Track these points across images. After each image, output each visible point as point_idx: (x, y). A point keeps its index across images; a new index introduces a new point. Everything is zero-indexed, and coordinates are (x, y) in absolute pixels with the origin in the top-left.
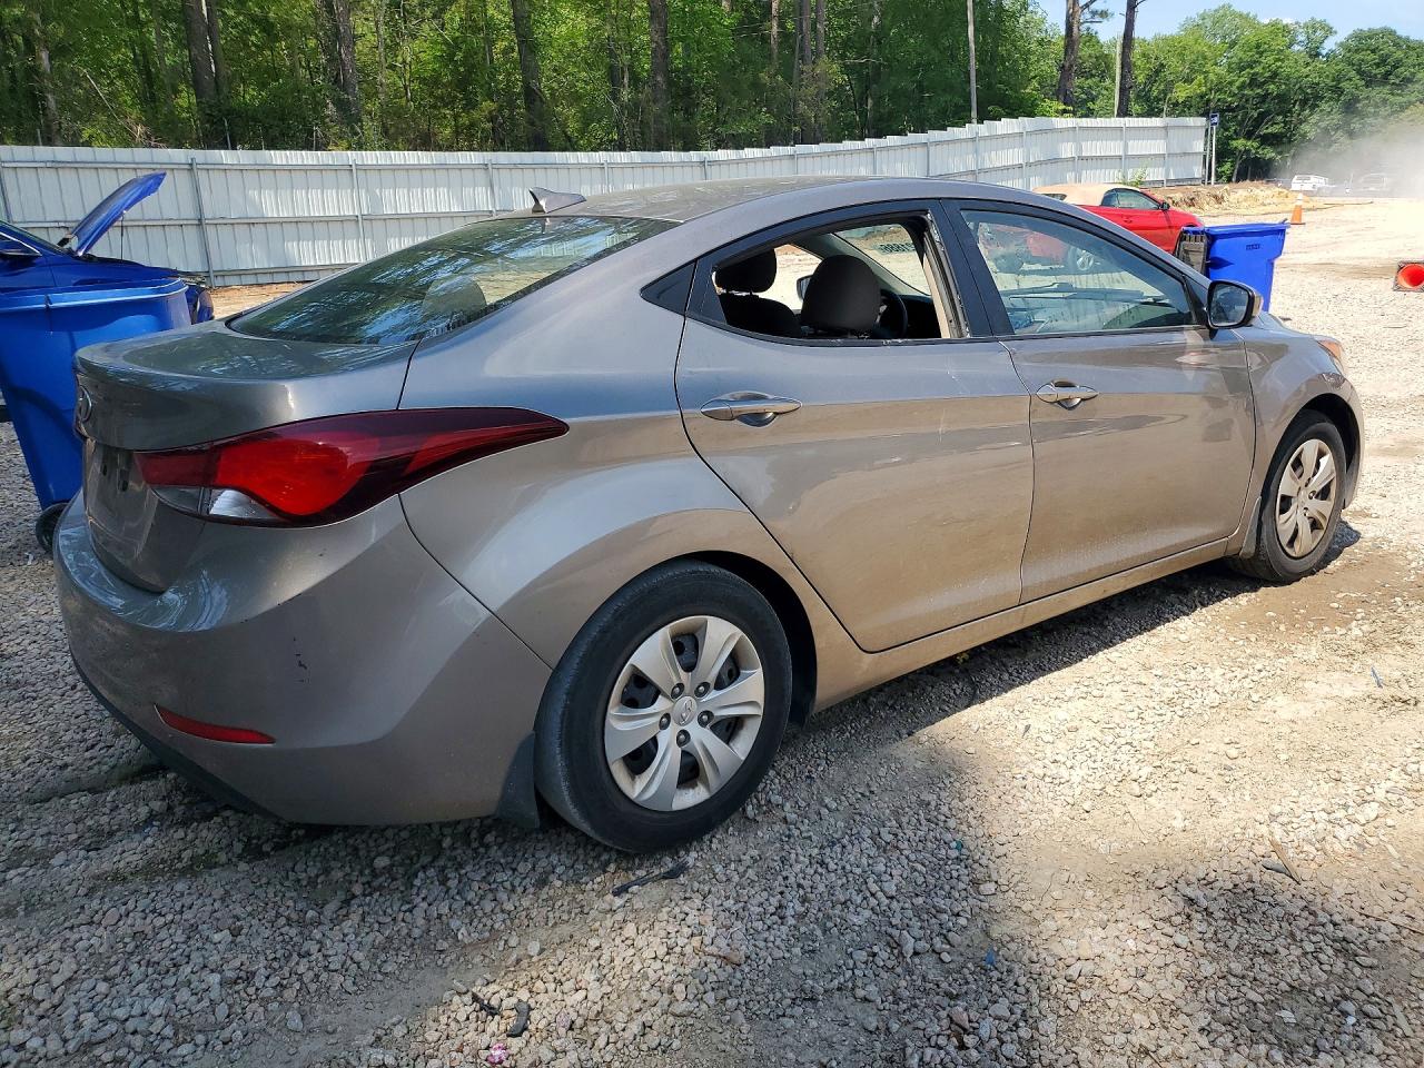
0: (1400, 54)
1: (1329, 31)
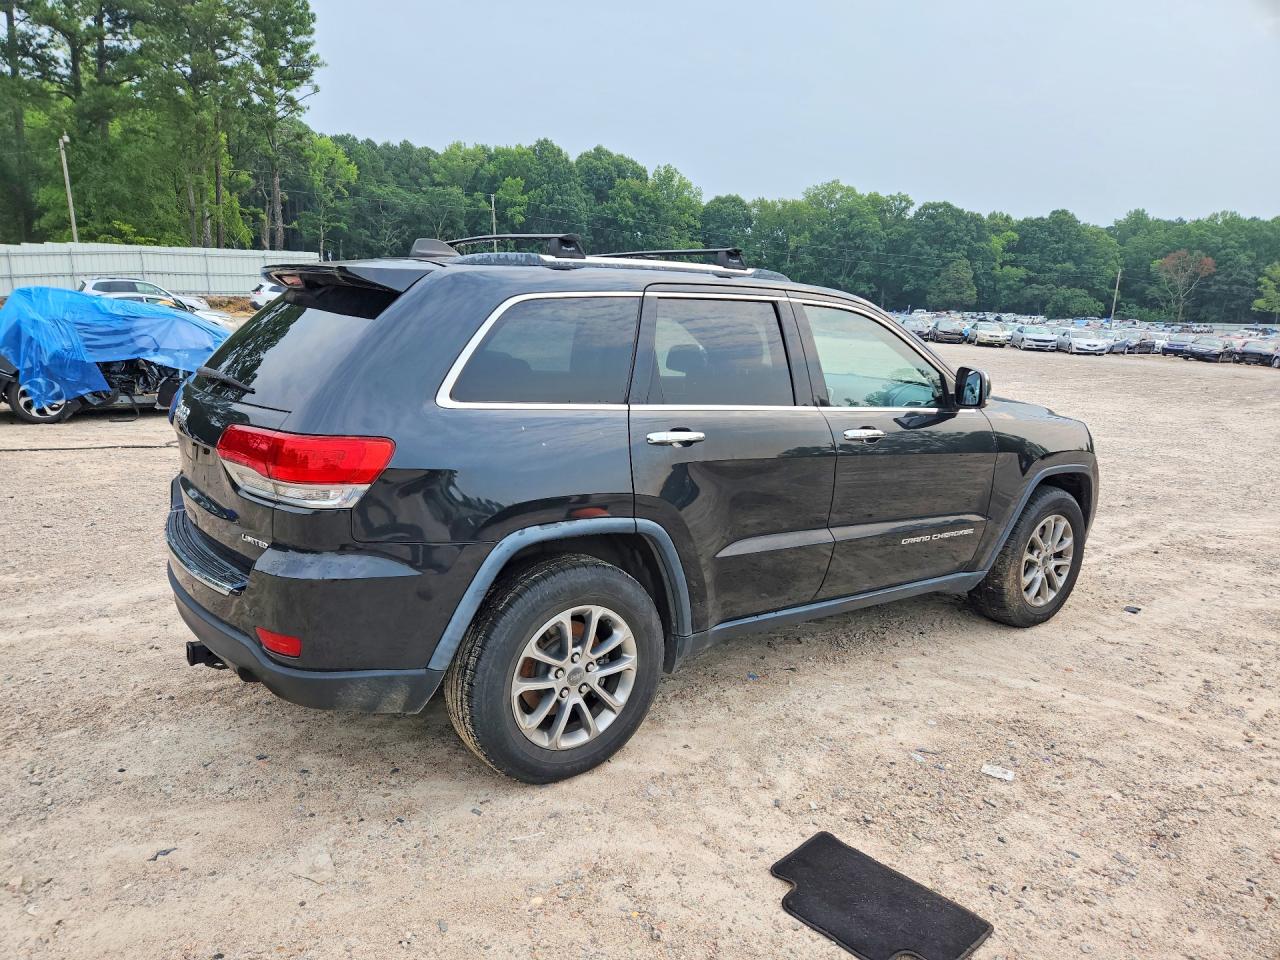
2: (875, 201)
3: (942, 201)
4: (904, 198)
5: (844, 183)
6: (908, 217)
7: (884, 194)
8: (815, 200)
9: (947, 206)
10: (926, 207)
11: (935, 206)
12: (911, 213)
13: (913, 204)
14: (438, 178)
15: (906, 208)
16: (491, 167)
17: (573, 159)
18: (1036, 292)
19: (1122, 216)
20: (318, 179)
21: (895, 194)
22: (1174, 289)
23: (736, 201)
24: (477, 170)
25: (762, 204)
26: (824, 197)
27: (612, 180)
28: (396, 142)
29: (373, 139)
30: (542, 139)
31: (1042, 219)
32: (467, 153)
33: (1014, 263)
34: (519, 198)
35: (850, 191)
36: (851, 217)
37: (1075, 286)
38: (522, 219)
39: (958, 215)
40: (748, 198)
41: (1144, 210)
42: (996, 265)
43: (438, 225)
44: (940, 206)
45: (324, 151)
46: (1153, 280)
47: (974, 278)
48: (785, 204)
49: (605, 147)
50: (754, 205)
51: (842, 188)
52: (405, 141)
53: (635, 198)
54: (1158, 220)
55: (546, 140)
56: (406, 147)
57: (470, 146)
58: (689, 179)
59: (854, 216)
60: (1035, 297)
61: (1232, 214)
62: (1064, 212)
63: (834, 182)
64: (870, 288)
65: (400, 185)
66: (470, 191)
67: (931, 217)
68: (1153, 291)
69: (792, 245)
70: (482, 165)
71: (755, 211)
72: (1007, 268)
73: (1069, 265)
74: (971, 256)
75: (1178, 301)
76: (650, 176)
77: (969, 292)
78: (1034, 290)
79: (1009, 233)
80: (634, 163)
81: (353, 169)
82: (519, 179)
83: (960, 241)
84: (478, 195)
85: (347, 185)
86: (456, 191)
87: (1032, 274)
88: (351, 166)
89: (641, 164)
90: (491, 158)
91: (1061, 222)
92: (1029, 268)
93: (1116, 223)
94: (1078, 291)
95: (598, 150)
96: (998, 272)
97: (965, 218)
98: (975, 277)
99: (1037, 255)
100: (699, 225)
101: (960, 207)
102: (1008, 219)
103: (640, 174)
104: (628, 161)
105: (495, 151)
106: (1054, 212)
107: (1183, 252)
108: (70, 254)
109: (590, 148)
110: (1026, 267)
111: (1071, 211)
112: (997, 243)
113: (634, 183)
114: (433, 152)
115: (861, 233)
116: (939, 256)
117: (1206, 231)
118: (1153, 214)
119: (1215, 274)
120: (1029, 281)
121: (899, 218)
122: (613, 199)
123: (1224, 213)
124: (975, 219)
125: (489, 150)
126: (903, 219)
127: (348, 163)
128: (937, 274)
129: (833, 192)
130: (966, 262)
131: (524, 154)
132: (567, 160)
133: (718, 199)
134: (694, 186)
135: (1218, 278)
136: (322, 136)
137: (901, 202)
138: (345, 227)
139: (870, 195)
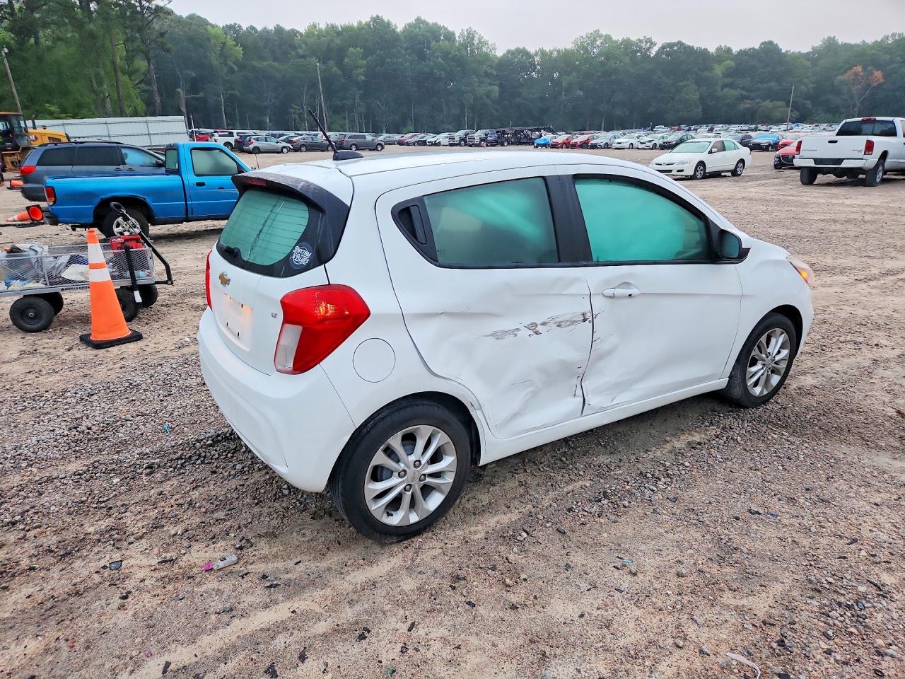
2: (627, 43)
3: (674, 40)
4: (649, 41)
5: (603, 32)
6: (652, 55)
7: (634, 38)
8: (583, 47)
9: (680, 43)
10: (663, 47)
11: (671, 45)
12: (653, 52)
13: (655, 45)
14: (301, 51)
15: (650, 47)
16: (338, 41)
17: (400, 29)
18: (747, 106)
19: (818, 43)
20: (215, 61)
21: (641, 38)
22: (852, 98)
23: (524, 52)
24: (329, 45)
25: (543, 53)
26: (588, 44)
27: (429, 43)
28: (271, 27)
29: (254, 26)
30: (375, 16)
31: (754, 49)
32: (320, 31)
33: (731, 86)
34: (360, 62)
35: (608, 38)
36: (608, 58)
37: (778, 100)
38: (363, 78)
39: (689, 50)
40: (532, 50)
41: (834, 37)
42: (719, 89)
43: (303, 87)
44: (674, 44)
45: (217, 37)
46: (837, 92)
47: (700, 99)
48: (558, 51)
49: (423, 18)
50: (536, 54)
51: (600, 36)
52: (277, 25)
53: (446, 55)
54: (845, 44)
55: (378, 17)
56: (279, 30)
57: (323, 26)
58: (485, 38)
59: (610, 58)
60: (748, 109)
61: (899, 35)
62: (771, 43)
63: (595, 32)
64: (624, 112)
65: (275, 59)
66: (324, 59)
67: (668, 54)
68: (835, 100)
69: (564, 84)
70: (332, 40)
71: (537, 59)
72: (726, 90)
73: (773, 84)
74: (699, 82)
75: (854, 106)
76: (457, 38)
77: (696, 110)
78: (746, 105)
79: (728, 62)
80: (446, 29)
81: (239, 49)
82: (358, 49)
83: (690, 72)
84: (331, 63)
85: (236, 63)
86: (314, 60)
87: (744, 93)
88: (238, 48)
89: (451, 29)
90: (339, 34)
91: (769, 50)
92: (743, 88)
93: (813, 48)
94: (778, 103)
95: (418, 20)
96: (719, 93)
97: (694, 53)
98: (702, 99)
99: (749, 79)
100: (495, 73)
101: (691, 45)
102: (729, 50)
103: (450, 36)
104: (440, 28)
105: (341, 27)
106: (762, 44)
107: (859, 68)
109: (412, 20)
110: (741, 89)
111: (775, 42)
112: (718, 70)
113: (444, 44)
114: (298, 32)
115: (615, 70)
116: (673, 85)
117: (878, 51)
118: (841, 40)
119: (884, 83)
120: (743, 98)
121: (646, 56)
122: (430, 60)
123: (893, 35)
124: (704, 53)
125: (337, 27)
126: (649, 57)
127: (236, 46)
128: (673, 98)
129: (595, 40)
130: (694, 87)
131: (362, 29)
132: (394, 31)
133: (509, 51)
134: (490, 43)
135: (885, 86)
136: (213, 26)
137: (647, 42)
138: (238, 93)
139: (623, 40)
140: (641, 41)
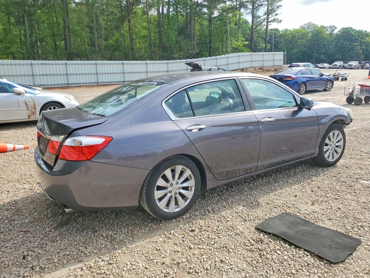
0: (353, 33)
1: (336, 28)
2: (323, 27)
3: (347, 27)
4: (333, 26)
6: (334, 33)
7: (326, 26)
10: (343, 29)
11: (347, 29)
12: (336, 31)
15: (334, 30)
21: (330, 25)
23: (277, 30)
26: (306, 27)
35: (314, 25)
40: (280, 30)
44: (348, 28)
59: (319, 33)
63: (310, 22)
74: (361, 44)
77: (361, 57)
83: (357, 39)
97: (357, 32)
98: (363, 52)
102: (366, 32)
108: (239, 56)
115: (322, 38)
116: (350, 45)
126: (333, 34)
128: (349, 51)
130: (359, 47)
137: (332, 28)
140: (329, 27)
